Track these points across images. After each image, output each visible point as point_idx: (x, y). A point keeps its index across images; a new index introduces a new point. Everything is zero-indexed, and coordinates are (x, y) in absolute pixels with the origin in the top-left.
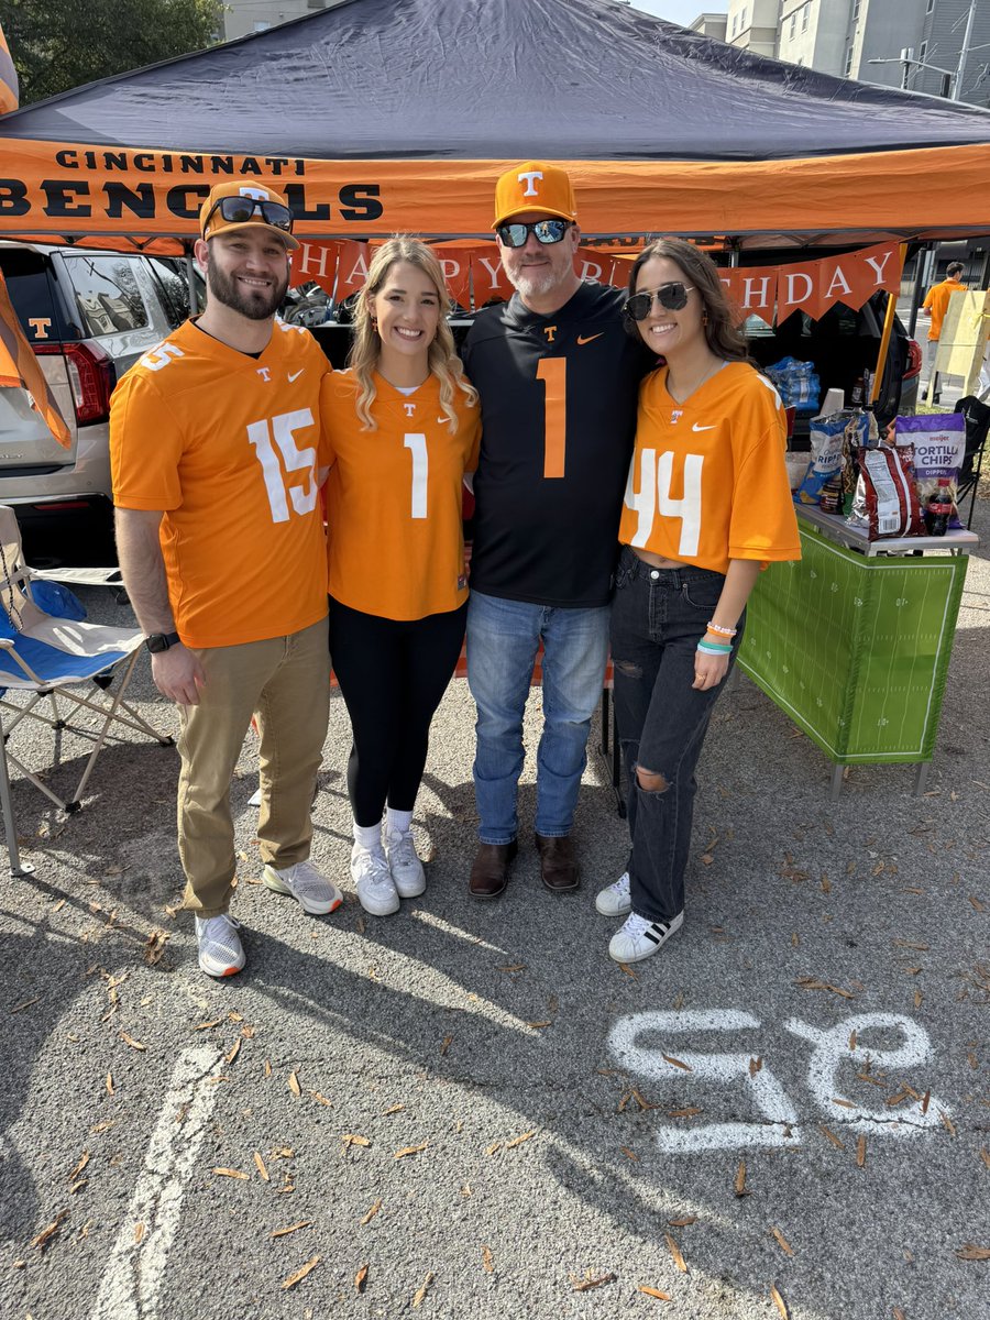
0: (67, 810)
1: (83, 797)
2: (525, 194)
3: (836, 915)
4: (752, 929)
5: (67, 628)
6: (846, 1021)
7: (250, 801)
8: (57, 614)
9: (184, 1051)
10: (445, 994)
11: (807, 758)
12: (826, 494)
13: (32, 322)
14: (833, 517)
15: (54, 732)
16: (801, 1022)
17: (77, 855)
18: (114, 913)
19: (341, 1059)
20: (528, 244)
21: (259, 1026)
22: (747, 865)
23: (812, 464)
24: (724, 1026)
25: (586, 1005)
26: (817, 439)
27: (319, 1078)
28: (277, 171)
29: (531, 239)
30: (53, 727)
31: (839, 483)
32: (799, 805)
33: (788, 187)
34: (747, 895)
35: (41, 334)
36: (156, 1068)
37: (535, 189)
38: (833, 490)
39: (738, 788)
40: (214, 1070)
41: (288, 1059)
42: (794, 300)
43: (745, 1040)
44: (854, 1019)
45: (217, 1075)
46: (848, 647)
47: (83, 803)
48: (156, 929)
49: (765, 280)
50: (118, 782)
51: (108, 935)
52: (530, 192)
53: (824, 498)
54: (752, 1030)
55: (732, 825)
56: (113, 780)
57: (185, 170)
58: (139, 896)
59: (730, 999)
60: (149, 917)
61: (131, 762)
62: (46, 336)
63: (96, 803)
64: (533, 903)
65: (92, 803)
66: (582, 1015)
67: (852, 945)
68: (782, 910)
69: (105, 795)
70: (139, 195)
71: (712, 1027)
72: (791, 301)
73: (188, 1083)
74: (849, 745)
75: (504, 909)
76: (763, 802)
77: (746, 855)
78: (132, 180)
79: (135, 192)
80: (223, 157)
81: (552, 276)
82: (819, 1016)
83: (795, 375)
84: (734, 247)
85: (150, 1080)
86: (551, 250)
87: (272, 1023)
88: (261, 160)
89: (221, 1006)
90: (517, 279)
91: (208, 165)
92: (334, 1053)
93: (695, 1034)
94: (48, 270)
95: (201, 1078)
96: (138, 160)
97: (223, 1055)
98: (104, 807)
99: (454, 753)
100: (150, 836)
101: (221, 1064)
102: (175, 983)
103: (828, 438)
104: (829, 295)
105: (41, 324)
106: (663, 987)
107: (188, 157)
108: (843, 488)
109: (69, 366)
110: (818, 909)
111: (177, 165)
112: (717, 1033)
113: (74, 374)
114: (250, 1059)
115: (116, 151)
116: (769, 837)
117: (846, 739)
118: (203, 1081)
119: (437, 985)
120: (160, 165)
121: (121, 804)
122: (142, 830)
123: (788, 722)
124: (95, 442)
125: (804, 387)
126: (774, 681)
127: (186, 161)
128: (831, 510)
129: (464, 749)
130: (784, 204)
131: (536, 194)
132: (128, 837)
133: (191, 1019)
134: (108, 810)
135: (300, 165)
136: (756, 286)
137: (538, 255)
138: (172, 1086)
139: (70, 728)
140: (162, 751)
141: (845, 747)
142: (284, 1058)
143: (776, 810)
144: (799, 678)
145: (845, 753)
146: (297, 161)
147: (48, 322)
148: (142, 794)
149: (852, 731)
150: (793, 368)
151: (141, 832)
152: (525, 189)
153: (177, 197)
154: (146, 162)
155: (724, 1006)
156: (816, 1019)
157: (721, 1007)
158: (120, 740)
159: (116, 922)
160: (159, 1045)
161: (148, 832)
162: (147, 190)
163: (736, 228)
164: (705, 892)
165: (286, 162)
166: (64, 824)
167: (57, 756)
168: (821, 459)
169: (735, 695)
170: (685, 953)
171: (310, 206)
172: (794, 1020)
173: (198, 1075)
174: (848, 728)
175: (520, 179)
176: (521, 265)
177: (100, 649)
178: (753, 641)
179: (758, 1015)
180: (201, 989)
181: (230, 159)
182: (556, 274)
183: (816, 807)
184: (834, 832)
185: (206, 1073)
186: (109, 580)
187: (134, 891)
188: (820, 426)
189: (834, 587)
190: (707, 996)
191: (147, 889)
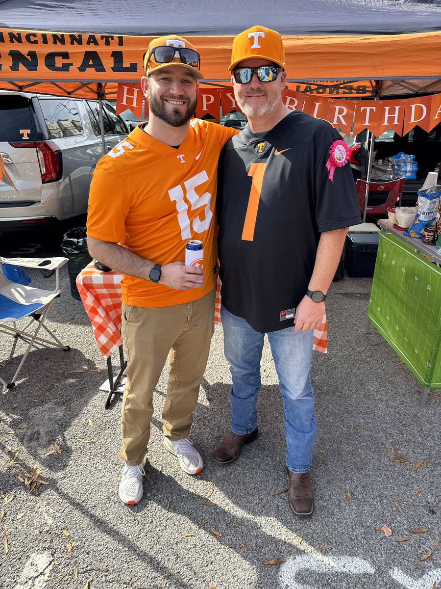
0: (8, 387)
1: (17, 379)
2: (253, 47)
3: (423, 489)
4: (372, 496)
5: (19, 289)
6: (429, 573)
7: (101, 388)
8: (15, 281)
9: (32, 555)
10: (185, 529)
11: (407, 378)
12: (426, 233)
13: (21, 131)
14: (430, 247)
15: (14, 339)
16: (401, 571)
17: (7, 414)
18: (17, 454)
19: (118, 572)
20: (252, 82)
21: (77, 541)
22: (370, 450)
23: (418, 215)
24: (352, 570)
25: (268, 546)
26: (421, 201)
27: (104, 584)
28: (107, 43)
29: (255, 78)
30: (14, 337)
31: (435, 228)
32: (402, 409)
33: (416, 51)
34: (369, 471)
35: (25, 137)
36: (14, 566)
37: (259, 44)
38: (430, 231)
39: (367, 396)
40: (46, 571)
41: (89, 568)
42: (414, 120)
43: (364, 583)
44: (435, 572)
45: (47, 575)
46: (436, 324)
47: (17, 383)
48: (37, 465)
49: (397, 108)
50: (38, 371)
51: (10, 468)
52: (256, 45)
53: (425, 235)
54: (369, 575)
55: (363, 421)
56: (35, 369)
57: (55, 43)
58: (33, 444)
59: (356, 549)
60: (36, 456)
61: (47, 359)
62: (28, 138)
63: (24, 383)
64: (244, 468)
65: (22, 383)
66: (265, 554)
67: (433, 512)
68: (390, 483)
69: (29, 378)
70: (29, 58)
71: (345, 570)
72: (412, 121)
73: (30, 579)
74: (433, 378)
75: (227, 471)
76: (382, 406)
77: (370, 443)
78: (24, 49)
79: (26, 56)
80: (76, 34)
81: (267, 104)
82: (412, 567)
83: (404, 162)
84: (376, 95)
85: (9, 575)
86: (267, 87)
87: (85, 540)
88: (98, 36)
89: (59, 524)
90: (243, 105)
91: (68, 40)
92: (116, 567)
93: (333, 575)
94: (30, 106)
95: (37, 577)
96: (28, 37)
97: (53, 560)
98: (28, 386)
99: (212, 363)
100: (46, 405)
101: (51, 567)
102: (38, 505)
103: (429, 201)
104: (436, 117)
105: (25, 133)
106: (315, 536)
107: (56, 35)
108: (437, 231)
109: (39, 154)
110: (412, 484)
111: (50, 40)
112: (347, 575)
113: (41, 157)
114: (68, 565)
115: (15, 31)
116: (384, 431)
117: (431, 375)
118: (37, 580)
119: (182, 522)
120: (40, 40)
121: (36, 384)
122: (43, 401)
123: (396, 356)
124: (52, 191)
125: (409, 168)
126: (390, 333)
127: (55, 37)
128: (428, 243)
129: (217, 362)
130: (412, 62)
131: (260, 47)
132: (35, 405)
133: (41, 532)
134: (29, 387)
135: (121, 39)
136: (392, 111)
137: (258, 90)
138: (19, 581)
139: (22, 338)
140: (63, 354)
141: (431, 379)
142: (87, 567)
143: (388, 412)
144: (404, 335)
145: (430, 382)
146: (119, 37)
147: (29, 131)
148: (48, 379)
149: (435, 371)
150: (404, 158)
151: (42, 403)
152: (253, 43)
153: (50, 58)
154: (32, 39)
155: (353, 554)
156: (410, 569)
157: (350, 555)
158: (44, 346)
159: (17, 459)
160: (20, 549)
161: (46, 403)
162: (33, 55)
163: (382, 75)
164: (345, 467)
165: (112, 38)
166: (5, 395)
167: (12, 353)
168: (424, 213)
169: (367, 335)
170: (330, 511)
171: (126, 65)
172: (396, 568)
173: (36, 574)
174: (433, 369)
175: (249, 37)
176: (247, 96)
177: (33, 301)
178: (379, 309)
179: (373, 563)
180: (51, 511)
181: (80, 36)
182: (270, 103)
183: (412, 411)
184: (422, 429)
185: (41, 573)
186: (40, 265)
187: (31, 440)
188: (424, 194)
189: (429, 288)
190: (342, 545)
191: (38, 439)
